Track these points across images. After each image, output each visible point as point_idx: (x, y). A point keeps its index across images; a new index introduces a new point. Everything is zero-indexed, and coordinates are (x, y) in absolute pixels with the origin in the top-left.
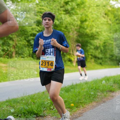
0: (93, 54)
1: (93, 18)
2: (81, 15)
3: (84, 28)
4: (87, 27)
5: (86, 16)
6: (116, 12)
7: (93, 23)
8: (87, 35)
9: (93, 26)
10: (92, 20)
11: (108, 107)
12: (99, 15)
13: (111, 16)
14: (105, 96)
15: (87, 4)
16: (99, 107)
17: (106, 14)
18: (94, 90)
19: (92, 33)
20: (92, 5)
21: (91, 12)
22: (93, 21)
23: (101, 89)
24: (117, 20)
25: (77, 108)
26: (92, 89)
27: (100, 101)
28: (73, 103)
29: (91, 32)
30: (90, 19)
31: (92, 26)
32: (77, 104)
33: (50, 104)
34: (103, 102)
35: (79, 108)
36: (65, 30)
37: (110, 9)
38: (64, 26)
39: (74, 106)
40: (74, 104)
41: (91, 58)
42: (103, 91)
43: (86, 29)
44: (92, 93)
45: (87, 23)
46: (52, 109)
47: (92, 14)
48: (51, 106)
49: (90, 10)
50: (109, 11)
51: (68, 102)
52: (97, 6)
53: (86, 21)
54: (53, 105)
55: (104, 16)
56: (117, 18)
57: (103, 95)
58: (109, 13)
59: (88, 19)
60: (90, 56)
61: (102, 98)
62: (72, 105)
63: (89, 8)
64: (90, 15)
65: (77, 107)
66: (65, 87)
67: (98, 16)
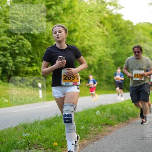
0: (85, 75)
1: (84, 27)
2: (69, 23)
3: (72, 40)
4: (77, 39)
5: (76, 24)
6: (114, 20)
7: (85, 34)
10: (83, 30)
11: (102, 146)
12: (92, 23)
13: (108, 26)
14: (100, 131)
15: (76, 9)
16: (92, 146)
17: (101, 23)
18: (85, 123)
19: (84, 47)
20: (83, 10)
21: (82, 20)
22: (85, 31)
23: (95, 121)
24: (115, 30)
25: (61, 149)
26: (82, 121)
27: (93, 138)
28: (56, 141)
29: (82, 45)
30: (80, 29)
31: (83, 38)
32: (62, 142)
33: (24, 144)
34: (96, 140)
35: (64, 149)
36: (47, 43)
37: (106, 15)
38: (46, 37)
39: (58, 145)
40: (58, 143)
42: (96, 125)
43: (74, 42)
44: (82, 128)
45: (77, 34)
47: (84, 22)
48: (27, 147)
49: (80, 17)
50: (105, 18)
51: (49, 141)
52: (90, 11)
53: (75, 30)
54: (29, 145)
55: (99, 24)
56: (115, 28)
57: (96, 130)
58: (106, 22)
59: (78, 28)
61: (95, 134)
62: (56, 144)
63: (79, 14)
64: (80, 24)
65: (61, 147)
66: (47, 120)
67: (90, 24)
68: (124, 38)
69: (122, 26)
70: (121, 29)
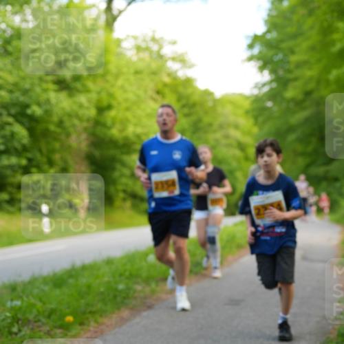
0: (129, 190)
1: (126, 100)
2: (99, 93)
3: (104, 125)
4: (114, 124)
5: (111, 95)
6: (181, 89)
7: (129, 115)
8: (113, 143)
9: (127, 120)
10: (124, 105)
12: (141, 93)
13: (171, 99)
14: (153, 292)
15: (112, 68)
16: (137, 320)
17: (158, 92)
18: (127, 278)
19: (126, 139)
20: (125, 70)
21: (122, 87)
22: (128, 109)
23: (144, 274)
24: (184, 106)
25: (79, 328)
26: (121, 275)
28: (71, 314)
29: (124, 134)
30: (119, 104)
31: (124, 123)
33: (9, 321)
34: (146, 308)
35: (85, 327)
36: (58, 130)
37: (167, 80)
38: (55, 119)
39: (74, 322)
40: (74, 317)
41: (124, 200)
42: (147, 281)
43: (109, 128)
44: (121, 287)
45: (112, 113)
46: (16, 334)
47: (125, 91)
48: (14, 326)
49: (120, 82)
50: (165, 85)
51: (58, 314)
52: (137, 72)
53: (109, 107)
54: (18, 323)
55: (155, 96)
56: (184, 102)
57: (147, 290)
58: (167, 91)
59: (114, 103)
60: (121, 195)
62: (70, 319)
63: (117, 76)
64: (120, 95)
65: (80, 325)
66: (55, 274)
67: (138, 96)
68: (200, 120)
69: (196, 98)
70: (194, 105)
